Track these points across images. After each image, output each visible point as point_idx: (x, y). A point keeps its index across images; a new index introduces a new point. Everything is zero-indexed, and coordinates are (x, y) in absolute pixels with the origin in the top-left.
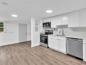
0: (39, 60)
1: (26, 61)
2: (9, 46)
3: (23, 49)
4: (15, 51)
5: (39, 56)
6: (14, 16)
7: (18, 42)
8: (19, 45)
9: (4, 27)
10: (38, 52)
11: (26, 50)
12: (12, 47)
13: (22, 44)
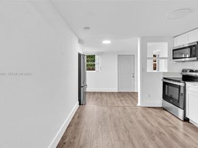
0: (141, 137)
1: (115, 126)
2: (101, 93)
3: (121, 105)
4: (107, 104)
5: (145, 128)
6: (106, 42)
7: (117, 91)
8: (116, 95)
9: (95, 63)
10: (148, 122)
11: (125, 109)
12: (105, 97)
13: (123, 96)
